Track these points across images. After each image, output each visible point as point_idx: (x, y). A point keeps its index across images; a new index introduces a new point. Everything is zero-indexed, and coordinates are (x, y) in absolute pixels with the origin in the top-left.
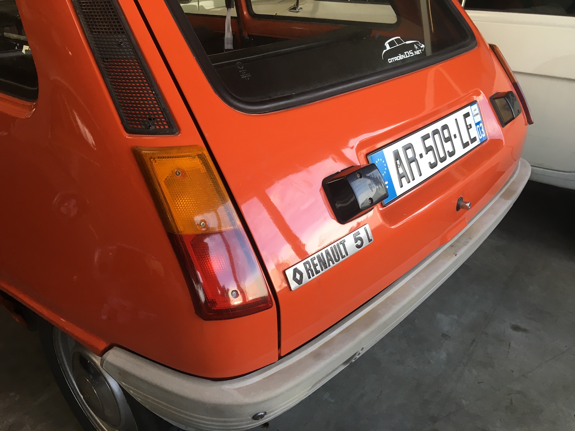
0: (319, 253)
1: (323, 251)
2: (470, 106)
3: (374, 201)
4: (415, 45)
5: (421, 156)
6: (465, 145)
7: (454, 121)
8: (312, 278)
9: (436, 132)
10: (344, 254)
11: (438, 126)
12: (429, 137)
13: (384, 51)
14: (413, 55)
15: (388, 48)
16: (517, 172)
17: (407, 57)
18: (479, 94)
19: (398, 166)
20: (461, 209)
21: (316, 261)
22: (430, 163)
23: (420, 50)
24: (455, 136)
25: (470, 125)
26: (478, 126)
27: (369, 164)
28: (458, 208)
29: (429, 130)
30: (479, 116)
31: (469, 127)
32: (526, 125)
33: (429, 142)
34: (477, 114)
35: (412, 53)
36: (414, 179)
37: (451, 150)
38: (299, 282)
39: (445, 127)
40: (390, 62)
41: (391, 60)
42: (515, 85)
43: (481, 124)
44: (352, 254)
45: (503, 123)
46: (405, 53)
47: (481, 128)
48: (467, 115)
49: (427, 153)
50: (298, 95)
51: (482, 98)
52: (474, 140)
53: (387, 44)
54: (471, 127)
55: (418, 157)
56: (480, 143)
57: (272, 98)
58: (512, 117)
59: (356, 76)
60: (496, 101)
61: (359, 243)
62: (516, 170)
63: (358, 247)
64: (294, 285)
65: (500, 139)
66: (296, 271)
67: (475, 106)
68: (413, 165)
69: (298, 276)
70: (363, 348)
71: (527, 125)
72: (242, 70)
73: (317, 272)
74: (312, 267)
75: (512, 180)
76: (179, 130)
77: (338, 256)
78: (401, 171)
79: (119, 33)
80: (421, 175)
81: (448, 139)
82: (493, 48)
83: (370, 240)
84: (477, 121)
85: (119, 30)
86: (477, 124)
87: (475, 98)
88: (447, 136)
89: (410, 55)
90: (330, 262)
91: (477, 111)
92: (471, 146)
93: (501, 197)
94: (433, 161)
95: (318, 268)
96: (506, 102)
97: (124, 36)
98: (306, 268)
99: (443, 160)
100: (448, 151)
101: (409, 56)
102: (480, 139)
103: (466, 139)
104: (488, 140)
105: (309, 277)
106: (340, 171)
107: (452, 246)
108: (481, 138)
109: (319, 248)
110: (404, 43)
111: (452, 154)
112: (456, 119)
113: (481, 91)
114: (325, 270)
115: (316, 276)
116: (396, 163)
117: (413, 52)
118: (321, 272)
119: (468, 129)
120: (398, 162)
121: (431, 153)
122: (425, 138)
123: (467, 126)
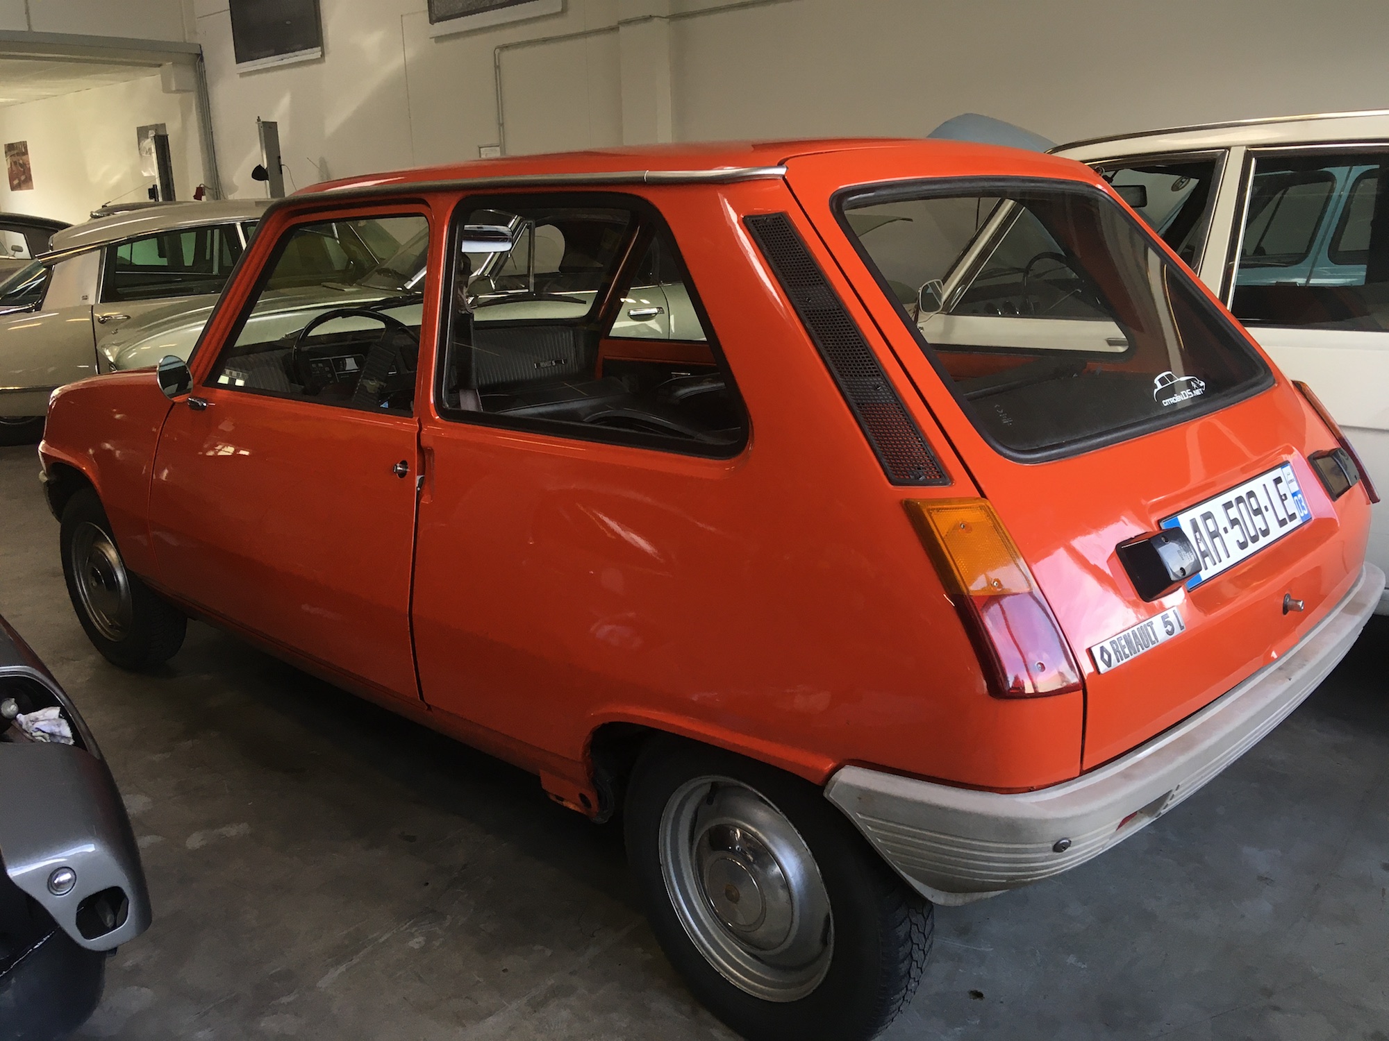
0: (1125, 633)
1: (1130, 631)
2: (1280, 469)
3: (1187, 573)
4: (1192, 383)
5: (1226, 530)
6: (1282, 523)
7: (1263, 487)
8: (1121, 662)
9: (1239, 500)
10: (1153, 639)
11: (1242, 491)
12: (1232, 506)
13: (1156, 391)
14: (1192, 396)
15: (1160, 387)
16: (1362, 581)
17: (1185, 398)
18: (1290, 452)
19: (1199, 541)
20: (1290, 611)
21: (1123, 642)
22: (1238, 541)
23: (1200, 390)
24: (1266, 509)
25: (1285, 495)
26: (1296, 498)
27: (1161, 532)
28: (1286, 609)
29: (1231, 496)
30: (1295, 483)
31: (1283, 498)
32: (1368, 504)
33: (1233, 513)
34: (1291, 481)
35: (1191, 393)
36: (1220, 561)
37: (1264, 528)
38: (1109, 664)
39: (1251, 494)
40: (1165, 405)
41: (1166, 402)
42: (1342, 441)
43: (1300, 496)
44: (1162, 642)
45: (1334, 495)
46: (1182, 393)
47: (1300, 501)
48: (1278, 481)
49: (1232, 528)
50: (1069, 443)
51: (1295, 457)
52: (1292, 517)
53: (1156, 381)
54: (1286, 498)
55: (1222, 531)
56: (1301, 522)
57: (1040, 447)
58: (1347, 485)
59: (1131, 421)
60: (1319, 461)
61: (1169, 628)
62: (1360, 577)
63: (1169, 633)
64: (1103, 668)
65: (1331, 519)
66: (1102, 650)
67: (1287, 469)
68: (1217, 540)
69: (1106, 657)
70: (1179, 786)
71: (1370, 504)
72: (1002, 414)
73: (1127, 656)
74: (1120, 649)
75: (1356, 590)
76: (952, 480)
77: (1147, 641)
78: (1203, 548)
79: (874, 375)
80: (1229, 556)
81: (1258, 512)
82: (1299, 386)
83: (1182, 628)
84: (1293, 491)
85: (874, 373)
86: (1294, 495)
87: (1285, 457)
88: (1255, 507)
89: (1189, 395)
90: (1139, 646)
91: (1292, 477)
92: (1291, 525)
93: (1344, 610)
94: (1242, 540)
95: (1127, 651)
96: (1335, 463)
97: (879, 379)
98: (1113, 648)
99: (1255, 539)
100: (1260, 529)
101: (1187, 397)
102: (1302, 517)
103: (1282, 515)
104: (1313, 519)
105: (1119, 661)
106: (1133, 537)
107: (1280, 669)
108: (1302, 515)
109: (1124, 628)
110: (1178, 380)
111: (1266, 533)
112: (1264, 485)
113: (1294, 448)
114: (1134, 656)
115: (1125, 660)
116: (1196, 536)
117: (1191, 391)
118: (1131, 658)
119: (1283, 501)
120: (1197, 534)
121: (1237, 527)
122: (1228, 506)
123: (1281, 496)
